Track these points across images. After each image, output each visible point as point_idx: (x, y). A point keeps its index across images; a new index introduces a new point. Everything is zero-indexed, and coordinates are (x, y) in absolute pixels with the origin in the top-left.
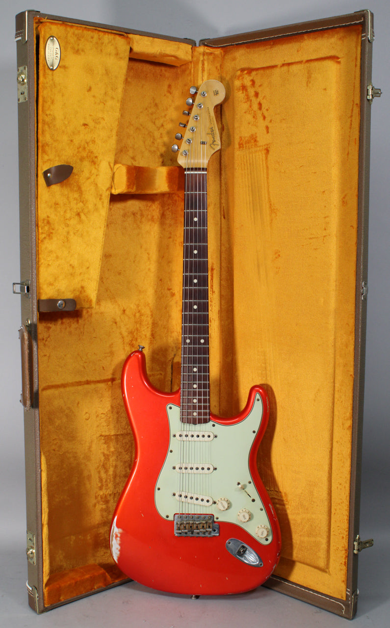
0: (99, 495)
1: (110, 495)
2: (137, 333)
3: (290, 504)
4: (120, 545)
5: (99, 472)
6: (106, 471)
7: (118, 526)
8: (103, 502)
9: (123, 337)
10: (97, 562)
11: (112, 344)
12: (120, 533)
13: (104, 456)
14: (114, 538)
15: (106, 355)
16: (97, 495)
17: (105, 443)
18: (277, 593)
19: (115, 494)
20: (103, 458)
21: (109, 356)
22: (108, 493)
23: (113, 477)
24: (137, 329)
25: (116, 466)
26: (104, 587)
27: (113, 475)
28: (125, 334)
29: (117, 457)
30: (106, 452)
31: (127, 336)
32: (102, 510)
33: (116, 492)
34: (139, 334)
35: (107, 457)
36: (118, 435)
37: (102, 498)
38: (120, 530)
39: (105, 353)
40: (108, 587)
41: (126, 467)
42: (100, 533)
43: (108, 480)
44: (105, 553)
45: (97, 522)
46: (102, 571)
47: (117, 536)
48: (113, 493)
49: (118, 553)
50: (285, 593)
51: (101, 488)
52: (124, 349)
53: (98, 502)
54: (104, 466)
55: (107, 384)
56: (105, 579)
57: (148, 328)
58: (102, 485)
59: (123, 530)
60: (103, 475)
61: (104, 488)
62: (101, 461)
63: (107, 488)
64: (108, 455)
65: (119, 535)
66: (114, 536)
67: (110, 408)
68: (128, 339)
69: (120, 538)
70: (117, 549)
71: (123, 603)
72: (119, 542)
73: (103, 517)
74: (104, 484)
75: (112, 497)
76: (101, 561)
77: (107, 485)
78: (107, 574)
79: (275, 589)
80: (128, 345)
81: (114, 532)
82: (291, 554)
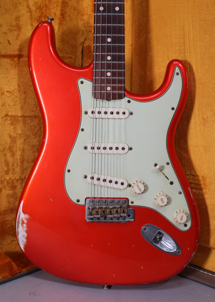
0: (5, 180)
1: (17, 180)
2: (46, 10)
3: (208, 188)
4: (27, 232)
5: (5, 155)
6: (13, 155)
7: (24, 212)
8: (10, 187)
9: (31, 12)
10: (4, 250)
11: (19, 17)
12: (27, 219)
13: (10, 137)
14: (20, 225)
15: (12, 28)
16: (3, 179)
17: (11, 124)
18: (191, 281)
19: (22, 179)
20: (9, 140)
21: (16, 30)
22: (15, 179)
23: (20, 162)
24: (46, 5)
25: (23, 150)
26: (10, 277)
27: (20, 159)
28: (33, 8)
29: (25, 140)
30: (12, 134)
31: (36, 11)
32: (8, 196)
33: (23, 178)
34: (48, 11)
35: (13, 140)
36: (25, 117)
37: (8, 183)
38: (27, 216)
39: (11, 26)
40: (14, 277)
41: (34, 152)
42: (7, 220)
43: (15, 165)
44: (12, 241)
45: (3, 209)
46: (8, 260)
47: (23, 223)
48: (20, 178)
49: (25, 240)
50: (201, 281)
51: (7, 173)
52: (32, 25)
53: (5, 188)
54: (10, 149)
55: (13, 60)
56: (11, 269)
57: (57, 6)
58: (9, 170)
59: (30, 215)
60: (10, 159)
61: (10, 172)
62: (7, 143)
63: (14, 172)
64: (15, 138)
65: (26, 221)
66: (21, 222)
67: (16, 87)
68: (36, 14)
69: (27, 224)
70: (24, 236)
71: (30, 294)
72: (25, 229)
73: (9, 204)
74: (11, 168)
75: (20, 182)
76: (8, 249)
77: (14, 170)
78: (13, 263)
79: (190, 277)
80: (36, 21)
81: (21, 218)
82: (208, 241)
